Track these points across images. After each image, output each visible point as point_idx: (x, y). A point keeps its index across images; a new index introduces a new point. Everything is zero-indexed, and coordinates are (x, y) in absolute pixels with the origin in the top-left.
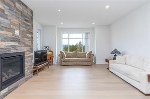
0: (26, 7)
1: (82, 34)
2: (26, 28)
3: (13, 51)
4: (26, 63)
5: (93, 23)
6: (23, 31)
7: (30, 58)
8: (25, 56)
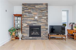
0: (42, 4)
2: (42, 14)
3: (34, 25)
7: (45, 29)
8: (41, 27)
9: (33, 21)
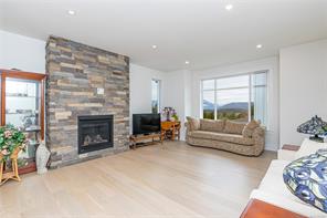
0: (116, 55)
1: (247, 77)
4: (115, 130)
5: (259, 46)
6: (110, 89)
7: (123, 124)
8: (114, 120)
9: (92, 102)
